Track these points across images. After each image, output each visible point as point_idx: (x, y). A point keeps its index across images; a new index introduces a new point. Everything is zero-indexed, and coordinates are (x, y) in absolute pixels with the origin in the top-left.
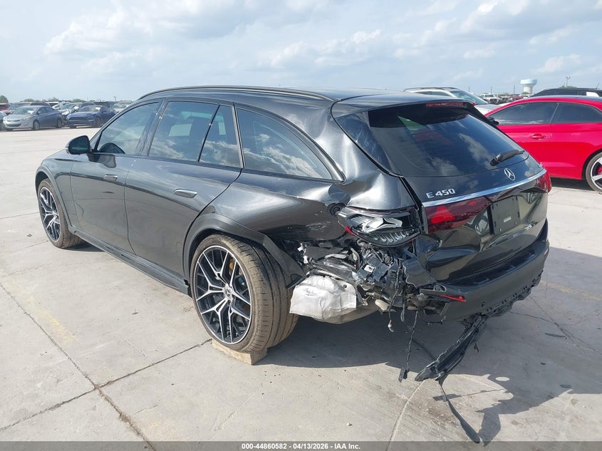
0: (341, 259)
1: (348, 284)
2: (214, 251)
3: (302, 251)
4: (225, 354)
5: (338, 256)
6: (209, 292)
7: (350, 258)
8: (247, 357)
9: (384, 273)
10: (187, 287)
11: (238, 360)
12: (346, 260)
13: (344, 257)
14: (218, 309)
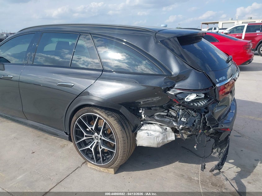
0: (165, 115)
1: (167, 127)
2: (87, 116)
3: (141, 112)
4: (96, 170)
5: (162, 114)
6: (85, 138)
7: (169, 114)
8: (112, 171)
9: (193, 121)
10: (68, 136)
11: (106, 172)
12: (167, 115)
13: (166, 114)
14: (91, 147)
